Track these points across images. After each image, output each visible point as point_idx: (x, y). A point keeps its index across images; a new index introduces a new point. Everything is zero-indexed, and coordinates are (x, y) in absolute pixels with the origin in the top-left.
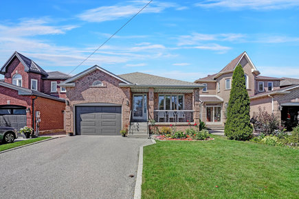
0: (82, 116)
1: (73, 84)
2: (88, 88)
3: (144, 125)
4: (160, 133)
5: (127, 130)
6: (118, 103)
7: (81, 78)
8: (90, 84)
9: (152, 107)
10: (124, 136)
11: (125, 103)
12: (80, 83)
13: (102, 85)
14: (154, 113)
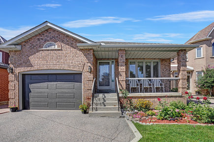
0: (31, 86)
1: (19, 48)
2: (38, 51)
3: (112, 98)
4: (135, 108)
5: (89, 105)
6: (77, 69)
7: (29, 39)
8: (40, 47)
9: (124, 74)
10: (85, 112)
11: (86, 69)
12: (28, 46)
13: (56, 47)
14: (127, 81)
